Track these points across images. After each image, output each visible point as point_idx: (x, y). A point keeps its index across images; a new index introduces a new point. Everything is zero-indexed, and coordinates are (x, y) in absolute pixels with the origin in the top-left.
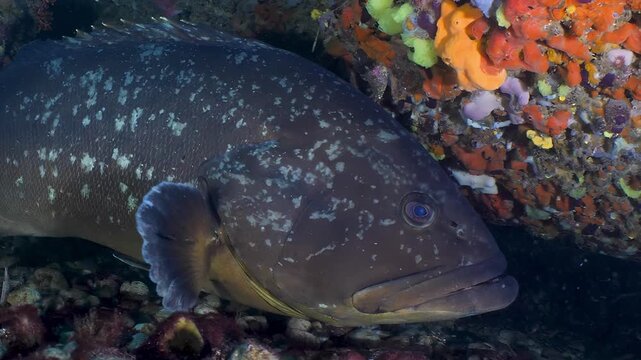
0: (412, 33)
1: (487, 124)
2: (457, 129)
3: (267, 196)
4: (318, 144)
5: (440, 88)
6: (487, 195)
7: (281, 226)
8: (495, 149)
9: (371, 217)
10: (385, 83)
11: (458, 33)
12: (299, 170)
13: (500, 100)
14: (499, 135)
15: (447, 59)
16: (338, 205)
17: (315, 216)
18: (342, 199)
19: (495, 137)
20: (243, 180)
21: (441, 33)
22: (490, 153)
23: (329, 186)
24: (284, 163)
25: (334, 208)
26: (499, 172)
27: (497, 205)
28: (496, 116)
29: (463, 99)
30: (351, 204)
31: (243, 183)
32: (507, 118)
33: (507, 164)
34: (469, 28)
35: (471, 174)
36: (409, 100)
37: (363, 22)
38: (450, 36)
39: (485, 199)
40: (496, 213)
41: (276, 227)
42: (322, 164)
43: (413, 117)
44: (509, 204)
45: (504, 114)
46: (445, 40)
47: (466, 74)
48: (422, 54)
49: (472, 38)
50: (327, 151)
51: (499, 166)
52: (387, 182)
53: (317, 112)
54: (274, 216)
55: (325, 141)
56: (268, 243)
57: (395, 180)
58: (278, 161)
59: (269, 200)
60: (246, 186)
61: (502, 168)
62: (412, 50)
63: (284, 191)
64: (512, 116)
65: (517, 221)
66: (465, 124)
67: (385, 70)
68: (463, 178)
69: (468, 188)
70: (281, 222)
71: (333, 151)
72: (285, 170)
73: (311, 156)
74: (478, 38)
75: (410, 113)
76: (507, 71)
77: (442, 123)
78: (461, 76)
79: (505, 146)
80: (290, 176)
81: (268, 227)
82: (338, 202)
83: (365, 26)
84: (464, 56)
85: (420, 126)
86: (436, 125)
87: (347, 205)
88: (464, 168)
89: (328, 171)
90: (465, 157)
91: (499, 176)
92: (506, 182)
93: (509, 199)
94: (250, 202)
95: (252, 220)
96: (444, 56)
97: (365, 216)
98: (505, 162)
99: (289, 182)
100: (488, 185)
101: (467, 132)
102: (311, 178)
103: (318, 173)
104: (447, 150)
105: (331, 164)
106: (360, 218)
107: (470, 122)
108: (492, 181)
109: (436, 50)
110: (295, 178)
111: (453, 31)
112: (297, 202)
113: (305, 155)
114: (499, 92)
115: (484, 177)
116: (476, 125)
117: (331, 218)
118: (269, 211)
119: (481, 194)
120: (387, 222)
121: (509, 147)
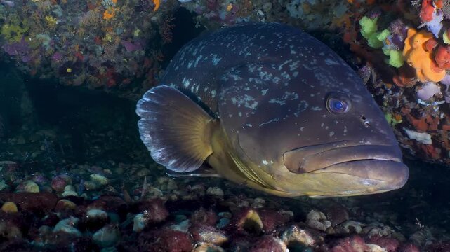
0: (389, 47)
1: (430, 102)
2: (411, 105)
3: (247, 87)
4: (286, 62)
5: (403, 80)
6: (425, 145)
7: (250, 105)
8: (433, 117)
9: (307, 105)
10: (369, 77)
11: (418, 48)
12: (271, 75)
13: (439, 88)
14: (436, 109)
15: (411, 63)
16: (289, 96)
17: (273, 101)
18: (292, 92)
19: (434, 110)
20: (236, 78)
21: (407, 47)
22: (430, 120)
23: (286, 84)
24: (263, 70)
25: (286, 98)
26: (435, 131)
27: (430, 151)
28: (436, 98)
29: (417, 87)
30: (297, 96)
31: (236, 79)
32: (443, 99)
33: (440, 127)
34: (425, 45)
35: (417, 132)
36: (383, 87)
37: (358, 40)
38: (412, 49)
39: (423, 147)
40: (430, 156)
41: (247, 105)
42: (285, 73)
43: (384, 97)
44: (438, 150)
45: (441, 97)
46: (410, 51)
47: (422, 71)
48: (395, 60)
49: (426, 51)
50: (291, 66)
51: (434, 128)
52: (322, 84)
53: (292, 47)
54: (248, 98)
55: (291, 60)
56: (240, 114)
57: (327, 84)
58: (260, 69)
59: (248, 89)
60: (237, 81)
61: (437, 129)
62: (389, 57)
63: (258, 85)
64: (446, 97)
65: (442, 161)
66: (417, 102)
67: (369, 68)
68: (412, 134)
69: (414, 141)
70: (251, 103)
71: (293, 66)
72: (262, 74)
73: (280, 68)
74: (430, 51)
75: (383, 95)
76: (446, 70)
77: (402, 101)
78: (418, 73)
79: (440, 116)
80: (264, 77)
81: (243, 105)
82: (289, 94)
83: (358, 43)
84: (421, 61)
85: (389, 103)
86: (398, 102)
87: (293, 97)
88: (413, 128)
89: (288, 76)
90: (415, 121)
91: (433, 134)
92: (437, 137)
93: (438, 147)
94: (236, 89)
95: (234, 100)
96: (409, 61)
97: (304, 104)
98: (438, 125)
99: (263, 80)
100: (426, 138)
101: (417, 107)
102: (277, 80)
103: (282, 78)
104: (404, 117)
105: (290, 73)
106: (300, 105)
107: (420, 101)
108: (429, 137)
109: (403, 57)
110: (267, 79)
111: (414, 46)
112: (264, 92)
113: (277, 67)
114: (440, 83)
115: (424, 134)
116: (423, 103)
117: (282, 103)
118: (246, 95)
119: (422, 144)
120: (316, 109)
121: (442, 116)
